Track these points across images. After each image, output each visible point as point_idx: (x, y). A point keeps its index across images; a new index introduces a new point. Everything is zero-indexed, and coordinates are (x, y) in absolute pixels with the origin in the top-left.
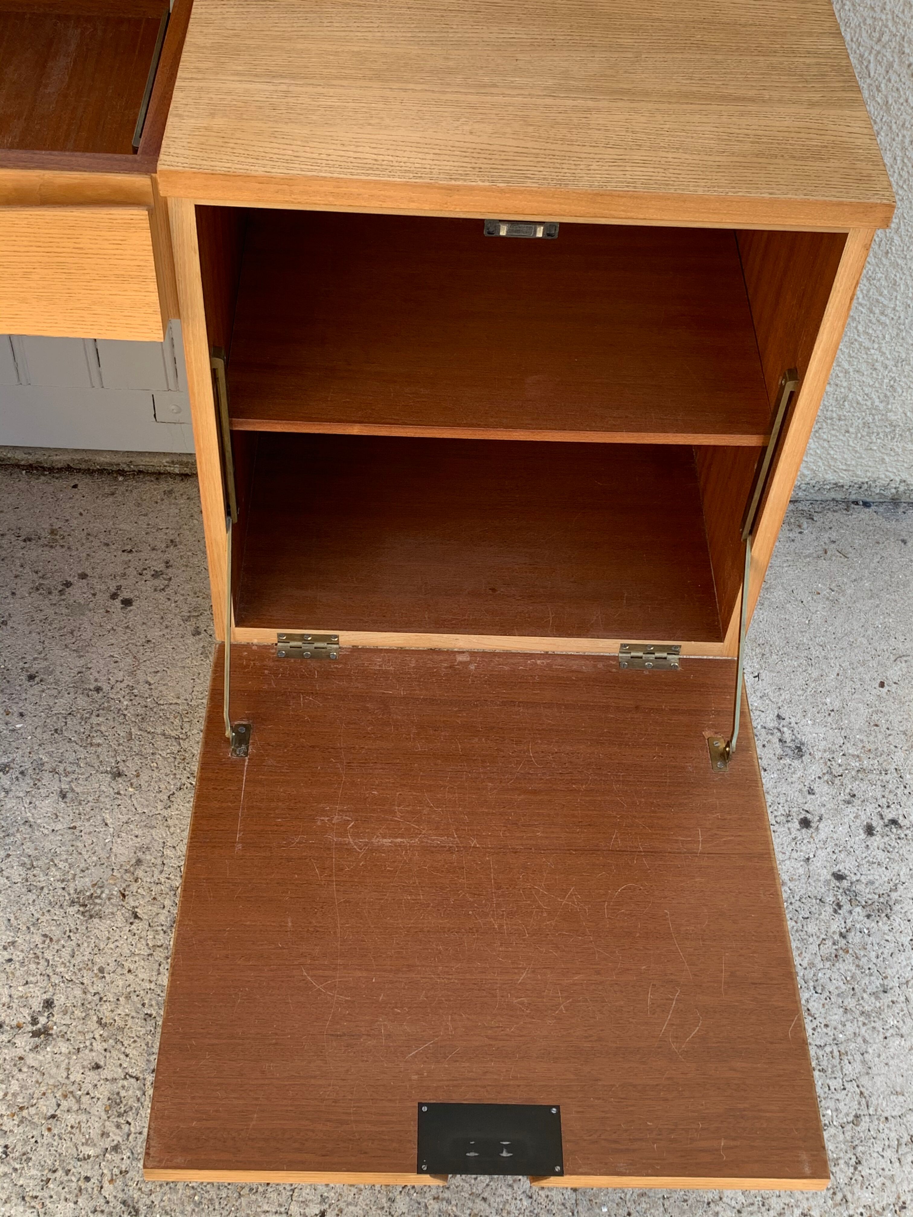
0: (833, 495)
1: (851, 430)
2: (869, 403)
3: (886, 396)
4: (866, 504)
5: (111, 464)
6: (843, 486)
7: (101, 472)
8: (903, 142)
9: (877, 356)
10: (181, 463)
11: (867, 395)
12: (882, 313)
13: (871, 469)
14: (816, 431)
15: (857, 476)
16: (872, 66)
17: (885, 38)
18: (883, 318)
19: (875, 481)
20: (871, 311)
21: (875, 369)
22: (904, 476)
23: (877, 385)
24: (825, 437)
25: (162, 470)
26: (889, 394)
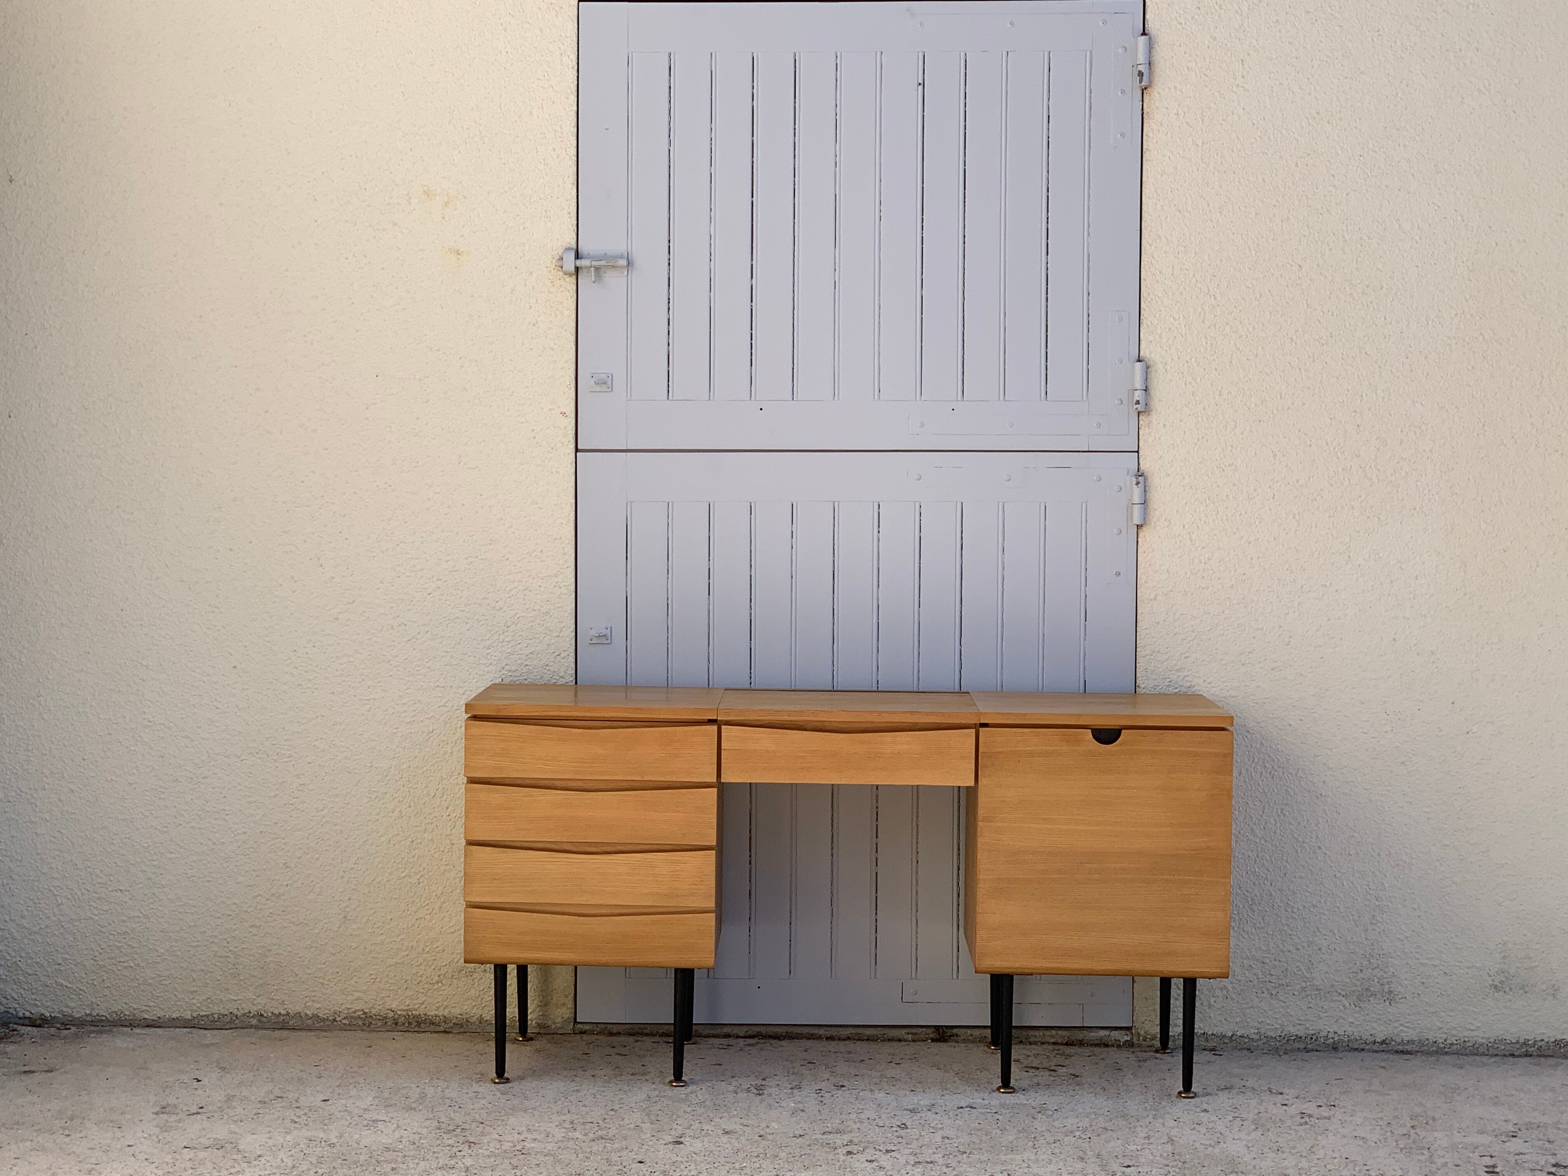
0: (1297, 1045)
1: (1295, 993)
2: (1301, 973)
3: (1309, 968)
4: (1317, 1051)
5: (873, 1036)
6: (1301, 1038)
7: (868, 1040)
8: (1277, 812)
9: (1297, 940)
10: (913, 1034)
11: (1298, 967)
12: (1292, 912)
13: (1315, 1023)
14: (1276, 995)
15: (1307, 1029)
16: (1253, 774)
17: (1256, 760)
18: (1294, 915)
19: (1319, 1033)
20: (1287, 911)
21: (1298, 949)
22: (1335, 1028)
23: (1302, 960)
24: (1282, 998)
25: (901, 1037)
26: (1310, 967)
